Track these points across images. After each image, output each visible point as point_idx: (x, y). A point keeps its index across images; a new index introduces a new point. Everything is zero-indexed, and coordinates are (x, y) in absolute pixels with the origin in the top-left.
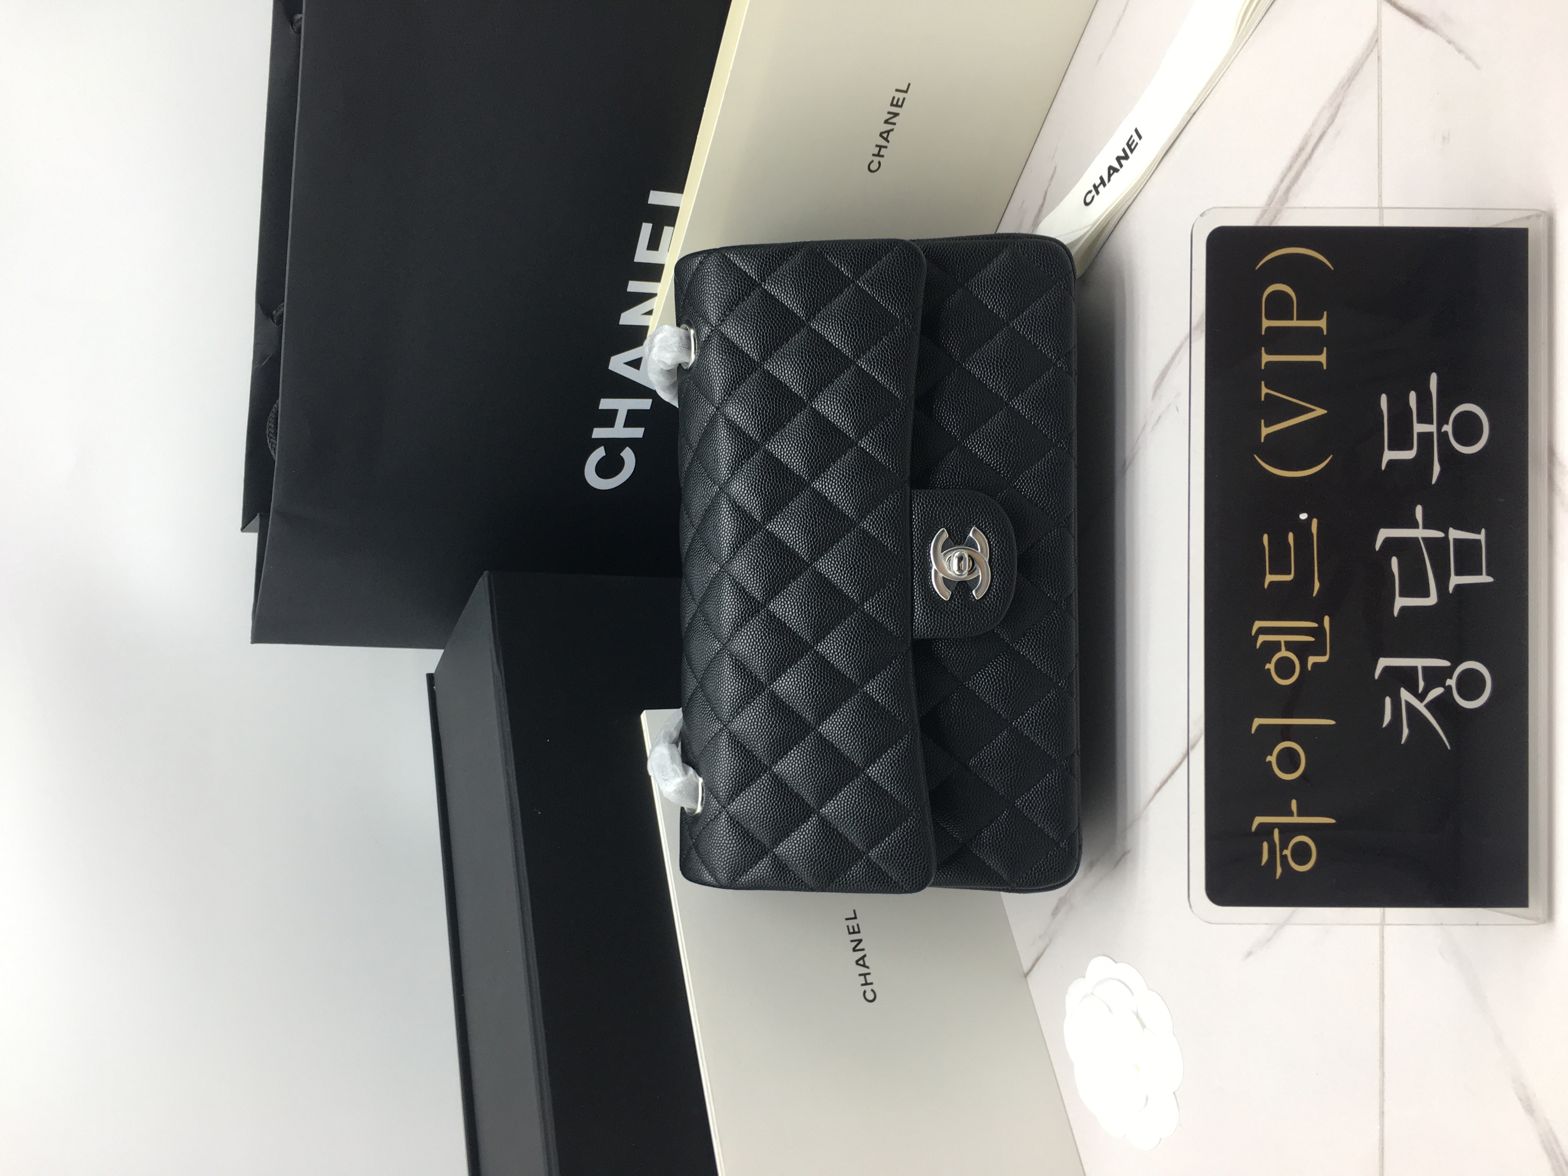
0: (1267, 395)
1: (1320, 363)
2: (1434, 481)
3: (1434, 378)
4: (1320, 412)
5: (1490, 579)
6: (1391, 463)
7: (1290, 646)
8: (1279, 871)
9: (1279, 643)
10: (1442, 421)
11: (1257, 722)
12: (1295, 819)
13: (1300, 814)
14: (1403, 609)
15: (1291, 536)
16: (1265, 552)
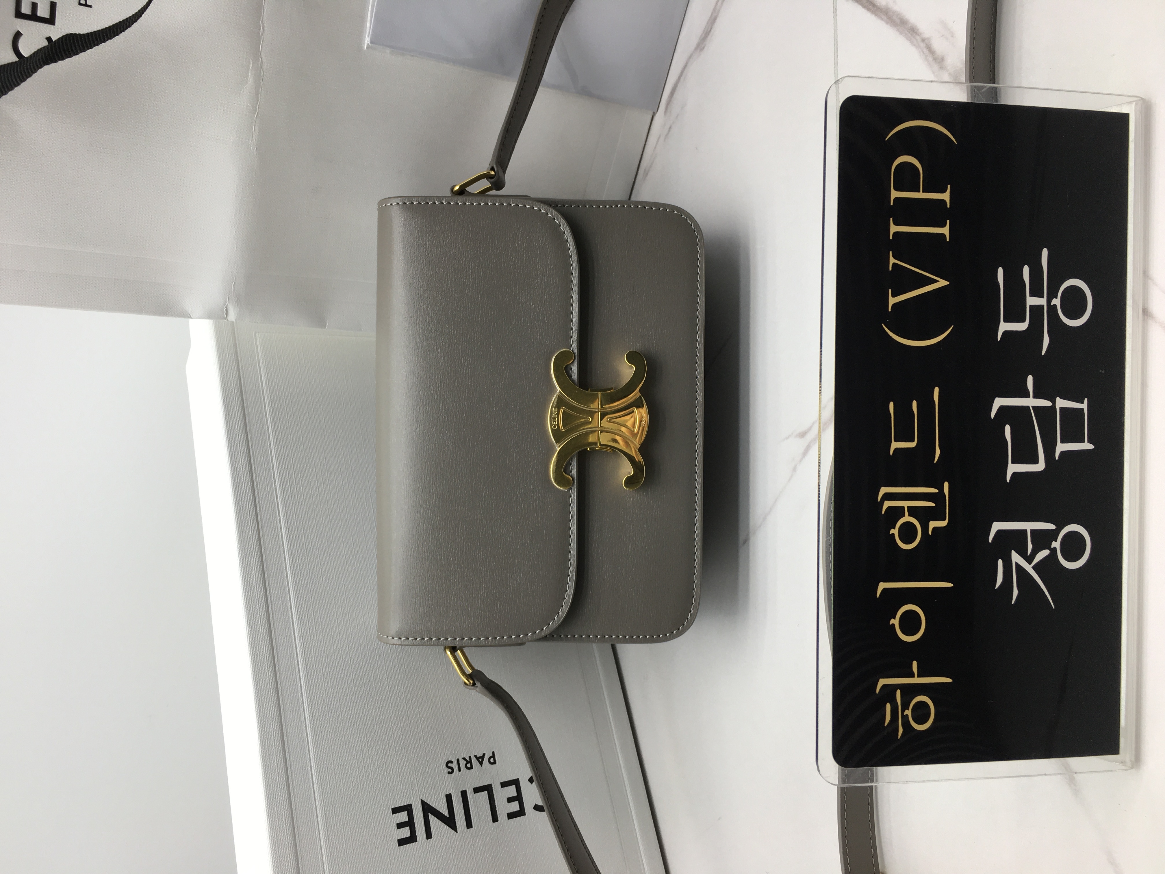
0: (894, 264)
1: (943, 235)
2: (1043, 354)
3: (1045, 252)
4: (942, 283)
5: (1091, 447)
6: (1005, 333)
7: (913, 511)
8: (901, 730)
9: (904, 507)
10: (1052, 295)
11: (882, 586)
12: (916, 680)
13: (919, 676)
14: (1015, 474)
15: (915, 404)
16: (891, 417)
